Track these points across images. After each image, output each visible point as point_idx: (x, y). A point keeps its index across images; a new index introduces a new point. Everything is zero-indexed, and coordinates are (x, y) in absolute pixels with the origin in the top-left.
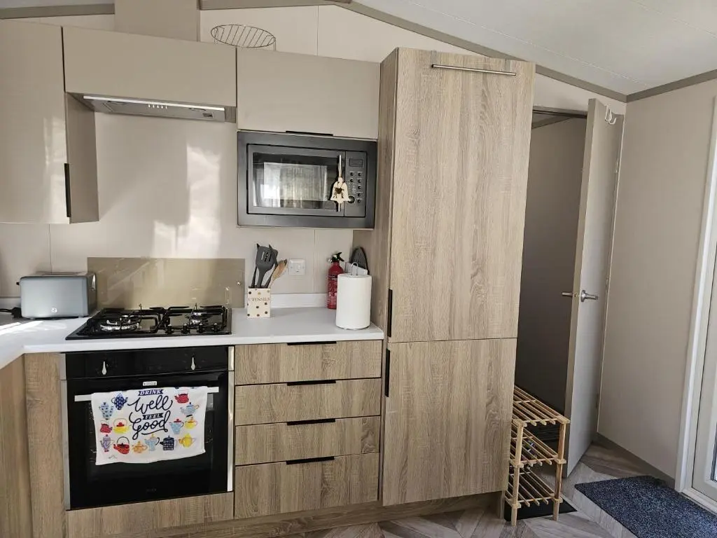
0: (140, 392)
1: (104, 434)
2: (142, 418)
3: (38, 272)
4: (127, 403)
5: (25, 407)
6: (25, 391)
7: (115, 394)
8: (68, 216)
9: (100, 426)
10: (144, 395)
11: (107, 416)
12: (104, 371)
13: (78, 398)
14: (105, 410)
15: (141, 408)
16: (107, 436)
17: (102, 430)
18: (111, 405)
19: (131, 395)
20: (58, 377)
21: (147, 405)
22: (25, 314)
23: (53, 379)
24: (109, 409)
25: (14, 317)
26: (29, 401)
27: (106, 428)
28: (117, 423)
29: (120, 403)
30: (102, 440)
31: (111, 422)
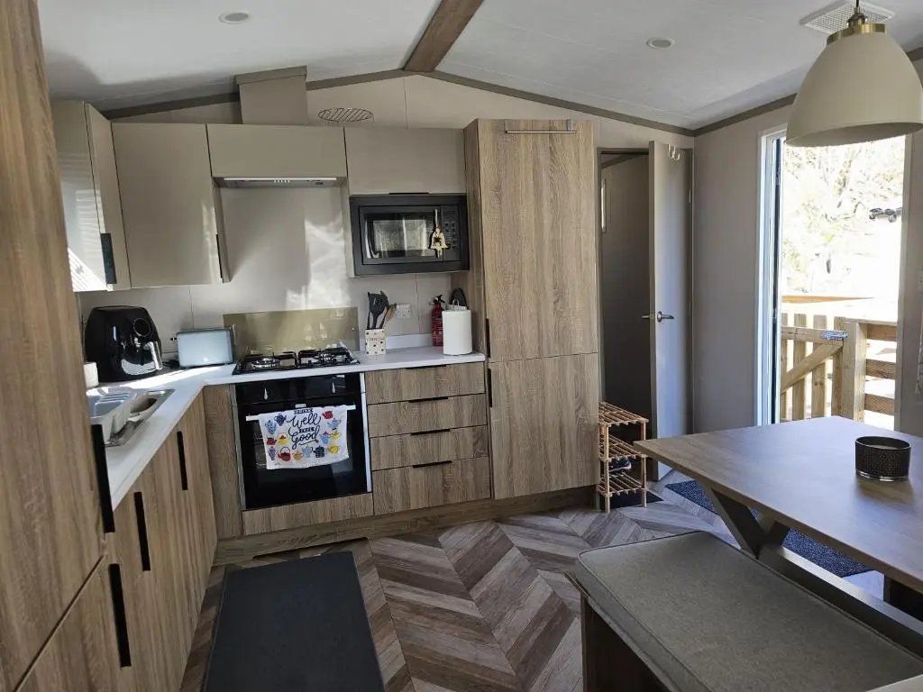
0: (295, 412)
1: (271, 446)
2: (299, 431)
4: (286, 420)
7: (276, 414)
8: (221, 277)
9: (267, 440)
10: (298, 414)
11: (272, 431)
12: (266, 397)
13: (249, 418)
14: (270, 426)
15: (297, 424)
17: (269, 443)
18: (274, 422)
19: (289, 414)
21: (302, 421)
22: (183, 364)
24: (273, 425)
25: (175, 367)
27: (271, 441)
28: (280, 436)
29: (281, 420)
30: (269, 451)
31: (275, 436)
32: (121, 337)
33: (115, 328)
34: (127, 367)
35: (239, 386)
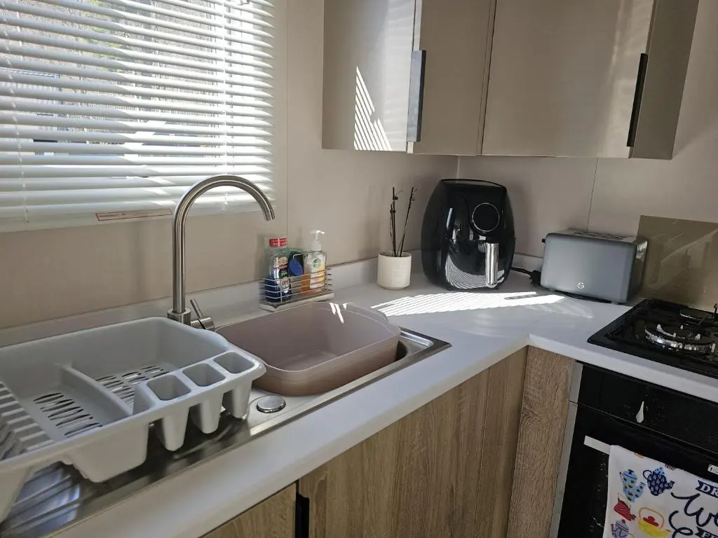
0: (701, 484)
1: (620, 518)
2: (696, 531)
3: (570, 229)
4: (671, 490)
5: (519, 415)
6: (522, 393)
7: (654, 465)
8: (629, 144)
9: (616, 502)
10: (709, 493)
11: (631, 494)
12: (640, 417)
13: (590, 442)
14: (629, 482)
15: (698, 514)
16: (623, 521)
17: (618, 509)
18: (641, 479)
19: (684, 481)
20: (566, 395)
21: (711, 515)
22: (545, 281)
23: (560, 393)
24: (637, 484)
25: (532, 283)
26: (525, 409)
27: (622, 508)
28: (646, 514)
29: (658, 484)
30: (614, 523)
31: (634, 507)
32: (456, 223)
33: (451, 209)
34: (451, 270)
35: (590, 372)
